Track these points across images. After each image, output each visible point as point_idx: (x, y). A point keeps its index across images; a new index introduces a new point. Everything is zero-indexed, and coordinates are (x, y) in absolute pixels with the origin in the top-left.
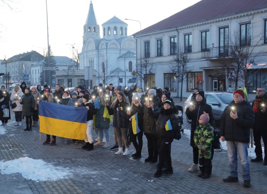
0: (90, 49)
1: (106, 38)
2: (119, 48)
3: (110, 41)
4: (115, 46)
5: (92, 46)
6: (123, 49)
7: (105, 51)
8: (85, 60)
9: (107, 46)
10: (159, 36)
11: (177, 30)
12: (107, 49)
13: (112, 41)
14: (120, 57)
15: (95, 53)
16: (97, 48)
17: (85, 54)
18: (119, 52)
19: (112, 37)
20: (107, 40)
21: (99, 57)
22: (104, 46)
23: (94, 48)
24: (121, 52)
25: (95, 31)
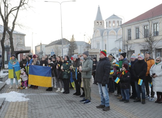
0: (97, 36)
1: (108, 29)
2: (116, 34)
3: (110, 30)
4: (113, 33)
5: (99, 34)
6: (119, 35)
7: (107, 37)
8: (95, 43)
9: (108, 34)
10: (137, 25)
11: (148, 21)
12: (108, 35)
13: (112, 30)
14: (117, 40)
15: (101, 38)
16: (102, 35)
17: (94, 39)
18: (116, 37)
19: (112, 28)
20: (108, 30)
21: (103, 41)
22: (106, 34)
23: (100, 35)
24: (118, 37)
25: (101, 24)
